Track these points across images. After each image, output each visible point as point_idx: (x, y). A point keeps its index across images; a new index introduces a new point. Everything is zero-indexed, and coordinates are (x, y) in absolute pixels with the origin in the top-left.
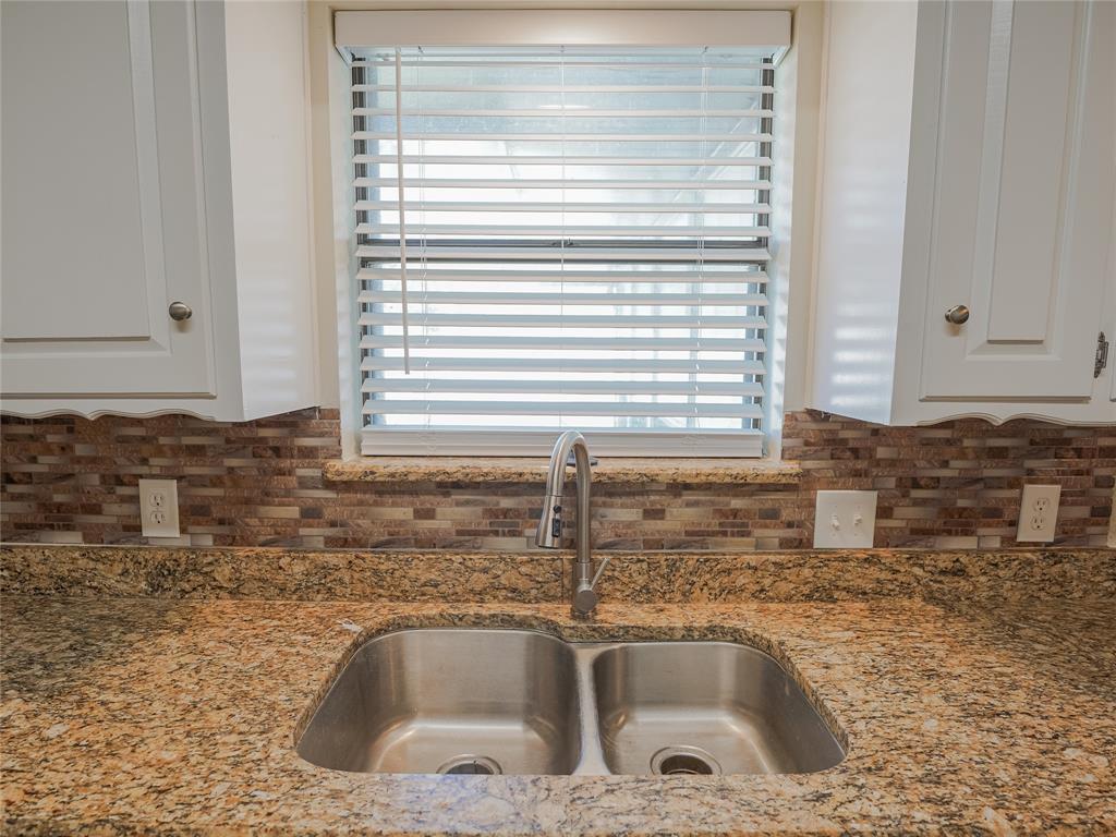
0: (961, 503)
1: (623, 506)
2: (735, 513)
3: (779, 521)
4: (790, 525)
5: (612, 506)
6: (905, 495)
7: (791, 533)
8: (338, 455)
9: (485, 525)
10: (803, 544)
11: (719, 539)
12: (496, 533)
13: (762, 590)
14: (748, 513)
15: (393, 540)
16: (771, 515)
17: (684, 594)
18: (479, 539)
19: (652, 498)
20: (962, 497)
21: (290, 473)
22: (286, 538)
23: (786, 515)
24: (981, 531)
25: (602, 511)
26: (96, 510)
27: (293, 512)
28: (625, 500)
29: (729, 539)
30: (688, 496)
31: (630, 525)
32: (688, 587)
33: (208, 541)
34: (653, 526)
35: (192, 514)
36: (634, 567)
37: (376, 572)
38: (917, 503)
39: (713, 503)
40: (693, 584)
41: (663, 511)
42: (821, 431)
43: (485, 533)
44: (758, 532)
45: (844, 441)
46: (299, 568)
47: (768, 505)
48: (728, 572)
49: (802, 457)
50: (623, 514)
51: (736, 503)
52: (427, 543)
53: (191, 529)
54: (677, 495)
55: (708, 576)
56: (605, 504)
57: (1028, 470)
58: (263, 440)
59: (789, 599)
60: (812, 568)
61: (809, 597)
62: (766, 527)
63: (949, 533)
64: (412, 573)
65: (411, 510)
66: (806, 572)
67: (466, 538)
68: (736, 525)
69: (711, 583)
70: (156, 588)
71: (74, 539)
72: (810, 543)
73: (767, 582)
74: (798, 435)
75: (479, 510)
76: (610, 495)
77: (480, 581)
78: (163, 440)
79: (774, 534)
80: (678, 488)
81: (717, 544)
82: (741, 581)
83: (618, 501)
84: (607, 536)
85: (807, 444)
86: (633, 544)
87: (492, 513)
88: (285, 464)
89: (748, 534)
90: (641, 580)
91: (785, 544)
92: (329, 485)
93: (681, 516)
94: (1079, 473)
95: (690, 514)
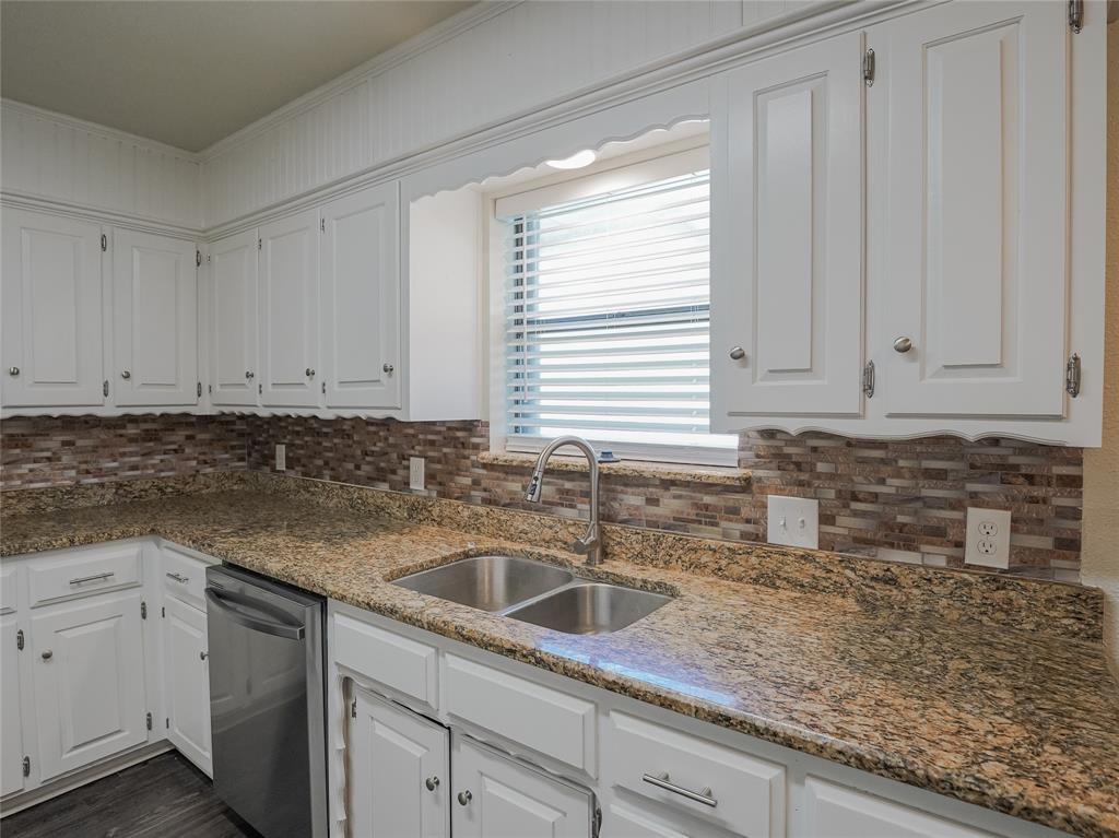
0: (901, 519)
1: (633, 494)
2: (707, 507)
3: (739, 517)
4: (748, 521)
5: (626, 493)
6: (846, 506)
7: (750, 528)
8: (487, 449)
9: (556, 498)
10: (760, 538)
11: (696, 526)
12: (562, 505)
13: (720, 569)
14: (716, 508)
15: (512, 504)
16: (733, 511)
17: (665, 563)
18: (554, 508)
19: (650, 489)
20: (902, 513)
21: (468, 458)
22: (465, 497)
23: (746, 512)
24: (925, 548)
25: (620, 496)
26: (394, 472)
27: (467, 481)
28: (634, 490)
29: (704, 527)
30: (674, 491)
31: (637, 508)
32: (668, 557)
33: (434, 494)
34: (652, 510)
35: (430, 478)
36: (634, 537)
37: (499, 520)
38: (855, 514)
39: (691, 498)
40: (671, 556)
41: (658, 500)
42: (768, 446)
43: (558, 504)
44: (724, 524)
45: (789, 456)
46: (466, 513)
47: (731, 503)
48: (695, 550)
49: (756, 466)
50: (632, 499)
51: (707, 499)
52: (528, 507)
53: (429, 487)
54: (667, 489)
55: (681, 551)
56: (622, 492)
57: (971, 493)
58: (458, 438)
59: (740, 579)
60: (758, 557)
61: (756, 581)
62: (731, 521)
63: (892, 546)
64: (515, 524)
65: (520, 485)
66: (754, 560)
67: (546, 507)
68: (708, 517)
69: (684, 558)
70: (410, 516)
71: (384, 487)
72: (764, 539)
73: (723, 563)
74: (750, 449)
75: (554, 488)
76: (626, 485)
77: (548, 534)
78: (421, 436)
79: (736, 528)
80: (668, 483)
81: (695, 530)
82: (704, 559)
83: (630, 490)
84: (624, 515)
85: (758, 456)
86: (638, 522)
87: (563, 492)
88: (466, 452)
89: (716, 525)
90: (638, 547)
91: (744, 536)
92: (485, 466)
93: (670, 505)
94: (1034, 500)
95: (676, 505)
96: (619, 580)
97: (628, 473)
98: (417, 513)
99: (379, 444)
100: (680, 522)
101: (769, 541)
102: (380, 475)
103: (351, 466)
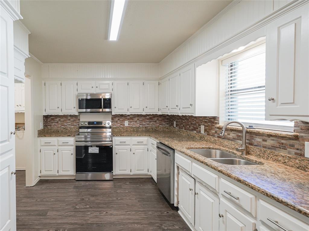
1: (258, 138)
2: (282, 144)
3: (294, 148)
4: (298, 149)
5: (256, 138)
7: (298, 152)
8: (219, 124)
9: (236, 138)
10: (302, 155)
11: (279, 149)
12: (238, 139)
13: (285, 162)
14: (286, 144)
15: (224, 138)
16: (292, 146)
17: (267, 158)
18: (236, 140)
19: (264, 137)
21: (214, 126)
22: (213, 136)
23: (296, 146)
25: (255, 138)
26: (197, 129)
27: (214, 132)
28: (259, 137)
29: (281, 149)
30: (271, 138)
31: (260, 142)
32: (268, 157)
33: (206, 134)
34: (264, 143)
35: (205, 130)
36: (257, 150)
37: (221, 142)
39: (277, 140)
40: (269, 156)
41: (266, 140)
42: (306, 126)
43: (237, 139)
44: (289, 149)
46: (213, 139)
47: (291, 143)
48: (277, 156)
49: (301, 132)
50: (258, 139)
51: (283, 141)
52: (229, 139)
53: (205, 132)
54: (269, 137)
55: (272, 156)
56: (255, 137)
58: (212, 121)
59: (292, 167)
60: (299, 160)
61: (298, 168)
62: (291, 149)
64: (225, 143)
65: (227, 133)
66: (297, 161)
67: (233, 139)
68: (283, 147)
69: (273, 157)
70: (200, 139)
71: (195, 132)
73: (286, 161)
74: (299, 127)
75: (236, 135)
76: (256, 135)
77: (233, 146)
78: (203, 120)
79: (293, 151)
80: (270, 136)
81: (278, 150)
82: (280, 159)
83: (258, 137)
84: (256, 144)
85: (301, 129)
86: (260, 146)
87: (238, 136)
88: (214, 124)
89: (286, 149)
90: (258, 153)
91: (296, 154)
92: (218, 128)
93: (270, 142)
95: (272, 142)
96: (249, 160)
97: (255, 132)
98: (202, 138)
99: (194, 122)
100: (273, 147)
101: (305, 156)
102: (194, 129)
103: (188, 127)
